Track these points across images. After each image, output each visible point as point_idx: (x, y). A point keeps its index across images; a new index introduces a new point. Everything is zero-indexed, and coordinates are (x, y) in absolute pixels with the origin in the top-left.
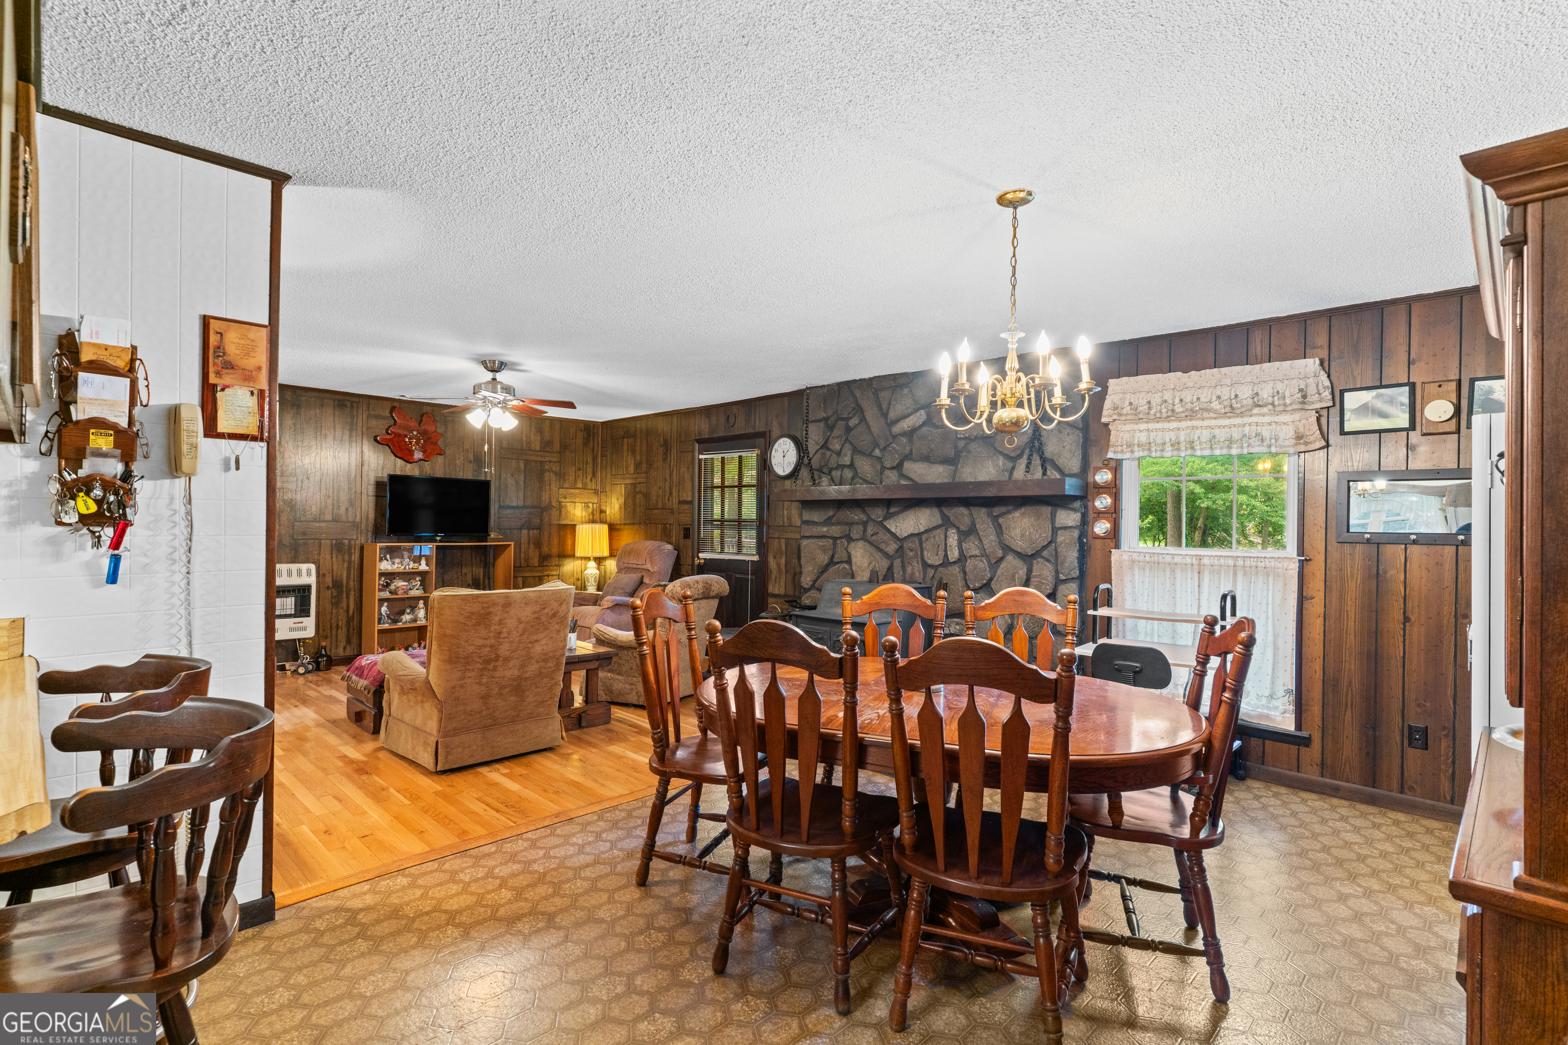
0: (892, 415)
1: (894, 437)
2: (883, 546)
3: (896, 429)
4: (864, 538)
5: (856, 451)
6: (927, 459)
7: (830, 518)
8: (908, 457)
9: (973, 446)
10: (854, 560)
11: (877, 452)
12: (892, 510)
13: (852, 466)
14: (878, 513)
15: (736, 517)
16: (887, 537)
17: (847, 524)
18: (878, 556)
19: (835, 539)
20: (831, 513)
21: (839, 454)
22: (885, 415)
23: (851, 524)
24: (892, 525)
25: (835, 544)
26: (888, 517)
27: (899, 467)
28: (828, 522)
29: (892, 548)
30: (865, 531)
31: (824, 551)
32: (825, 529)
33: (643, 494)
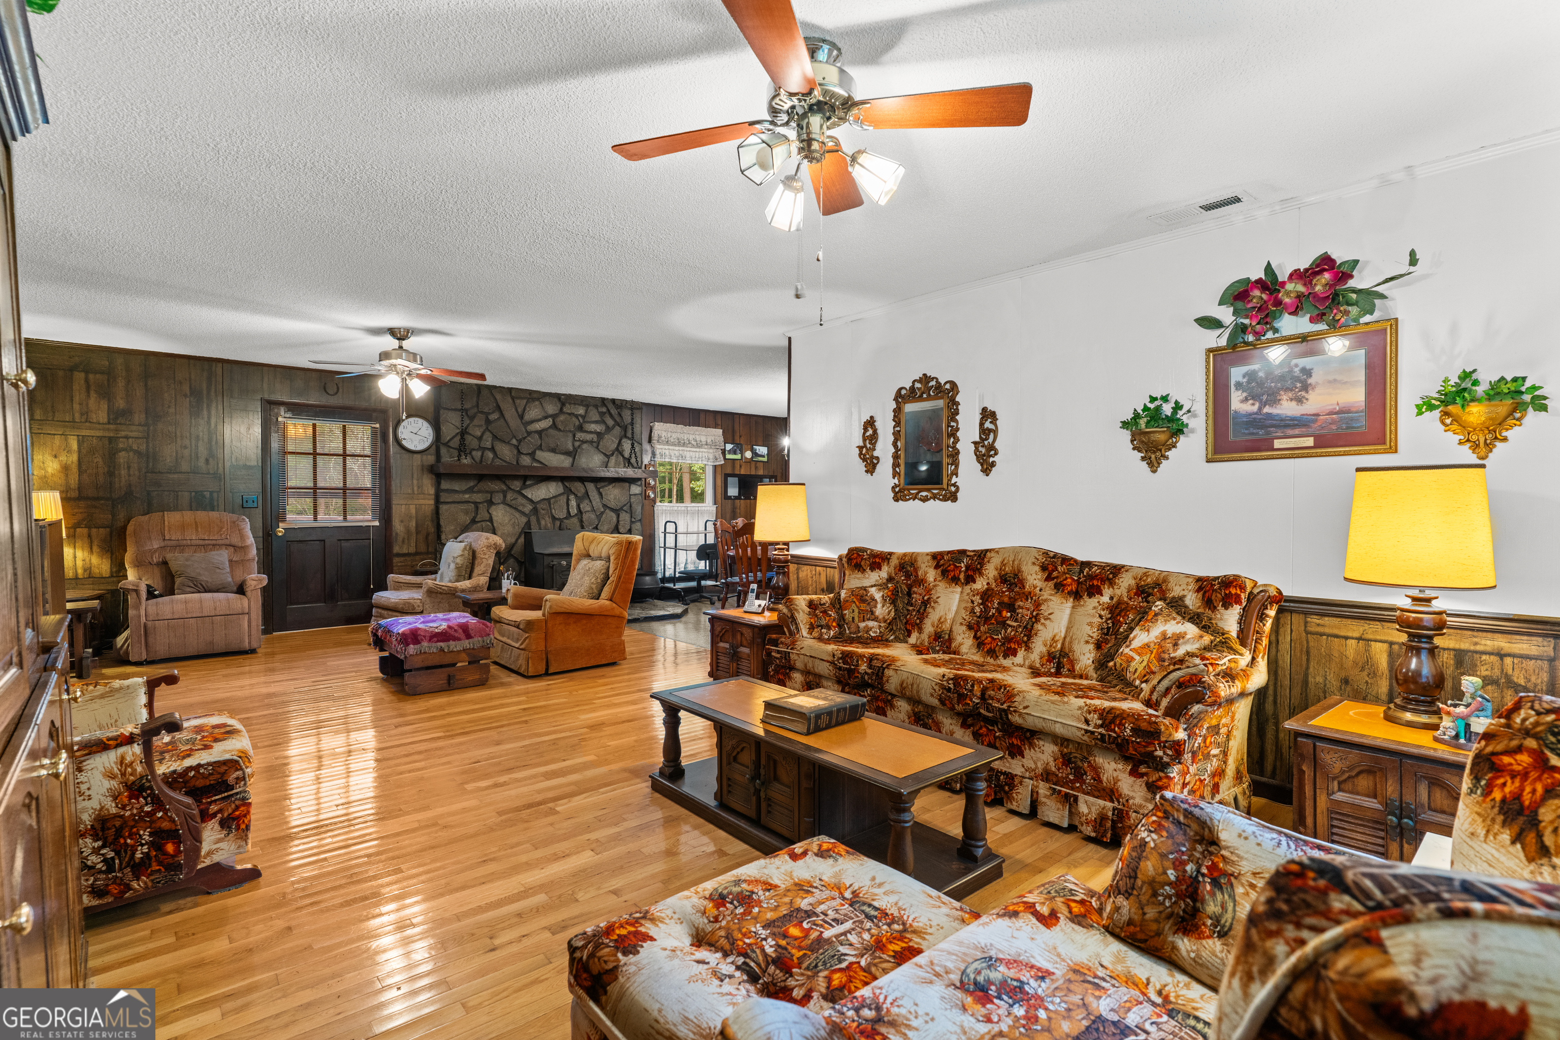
0: (527, 417)
1: (529, 433)
2: (521, 508)
3: (532, 427)
4: (504, 503)
5: (495, 437)
6: (553, 451)
7: (473, 487)
8: (540, 448)
9: (585, 446)
10: (495, 518)
11: (514, 442)
12: (528, 483)
13: (493, 449)
14: (517, 485)
15: (341, 485)
16: (524, 501)
17: (487, 492)
18: (517, 515)
19: (476, 504)
20: (472, 484)
21: (480, 439)
22: (521, 417)
23: (492, 493)
24: (528, 493)
25: (477, 508)
26: (525, 486)
27: (532, 455)
28: (470, 490)
29: (528, 508)
30: (505, 497)
31: (466, 512)
32: (467, 496)
33: (138, 453)
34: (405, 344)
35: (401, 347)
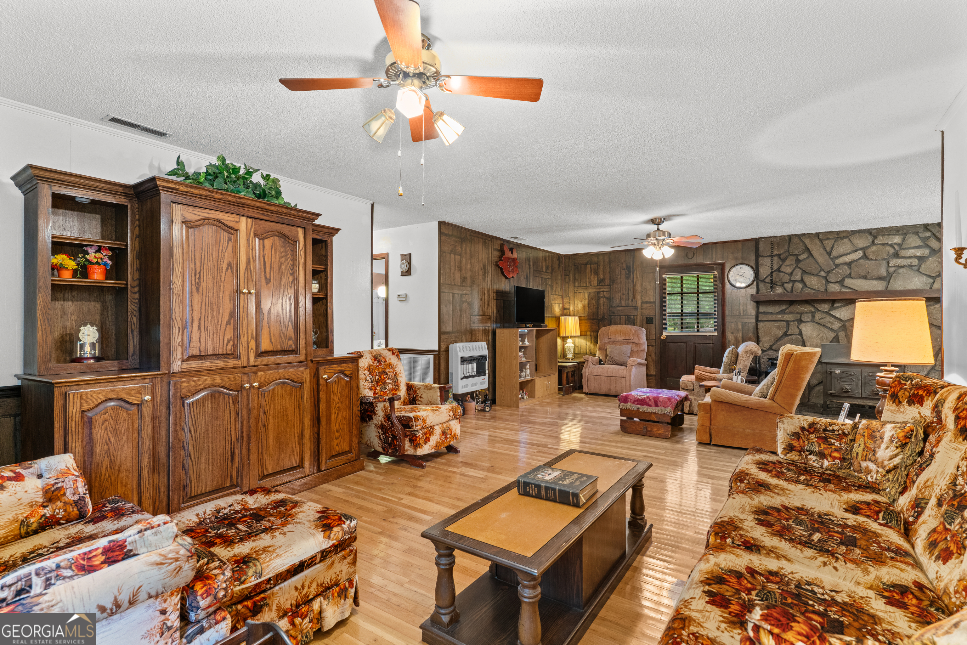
0: (835, 253)
1: (837, 266)
2: (829, 325)
3: (838, 261)
4: (813, 321)
5: (804, 272)
6: (865, 277)
7: (785, 310)
8: (850, 276)
9: (901, 271)
10: (804, 333)
11: (823, 273)
12: (836, 305)
13: (802, 281)
14: (825, 307)
15: (696, 311)
16: (832, 320)
17: (797, 313)
18: (825, 330)
19: (788, 322)
20: (784, 307)
21: (791, 274)
22: (829, 254)
23: (801, 314)
24: (837, 313)
25: (788, 325)
26: (833, 308)
27: (841, 282)
28: (783, 312)
29: (837, 325)
30: (813, 316)
31: (779, 328)
32: (780, 316)
33: (607, 298)
34: (661, 227)
35: (658, 229)
